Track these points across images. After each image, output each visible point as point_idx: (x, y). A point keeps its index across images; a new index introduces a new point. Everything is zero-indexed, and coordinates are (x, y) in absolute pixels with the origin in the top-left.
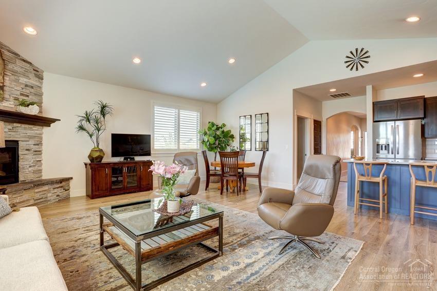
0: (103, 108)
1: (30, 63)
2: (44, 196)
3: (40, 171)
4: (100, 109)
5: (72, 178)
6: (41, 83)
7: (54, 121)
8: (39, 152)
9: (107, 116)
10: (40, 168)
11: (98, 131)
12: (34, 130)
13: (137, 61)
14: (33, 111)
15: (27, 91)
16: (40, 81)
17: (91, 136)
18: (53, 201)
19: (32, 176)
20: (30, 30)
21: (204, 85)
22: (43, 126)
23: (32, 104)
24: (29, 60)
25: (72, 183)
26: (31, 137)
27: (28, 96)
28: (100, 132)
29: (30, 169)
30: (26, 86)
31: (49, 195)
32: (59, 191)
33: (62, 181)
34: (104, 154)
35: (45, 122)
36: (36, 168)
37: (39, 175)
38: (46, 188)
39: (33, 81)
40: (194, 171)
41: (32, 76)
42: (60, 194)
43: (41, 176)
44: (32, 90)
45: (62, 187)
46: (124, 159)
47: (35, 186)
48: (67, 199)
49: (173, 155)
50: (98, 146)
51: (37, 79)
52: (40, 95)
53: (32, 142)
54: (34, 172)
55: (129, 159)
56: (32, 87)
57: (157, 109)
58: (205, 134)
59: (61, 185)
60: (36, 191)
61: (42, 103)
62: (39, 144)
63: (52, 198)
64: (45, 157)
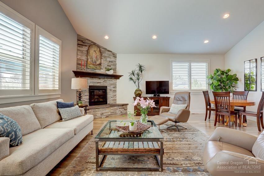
0: (140, 67)
1: (111, 51)
2: (115, 111)
3: (116, 100)
4: (139, 68)
5: (128, 104)
6: (116, 59)
7: (120, 76)
8: (115, 91)
9: (143, 72)
10: (115, 98)
11: (139, 80)
12: (113, 81)
13: (155, 37)
14: (111, 72)
15: (110, 64)
16: (115, 58)
17: (135, 83)
18: (119, 114)
19: (112, 102)
20: (107, 37)
21: (206, 42)
22: (116, 79)
23: (111, 69)
24: (110, 50)
25: (128, 106)
26: (111, 84)
27: (110, 66)
28: (140, 80)
29: (111, 99)
30: (110, 62)
31: (117, 111)
32: (122, 110)
33: (123, 105)
34: (142, 93)
35: (117, 77)
36: (114, 98)
37: (115, 102)
38: (116, 108)
39: (112, 59)
40: (186, 105)
41: (112, 57)
42: (122, 111)
43: (116, 102)
44: (112, 63)
45: (123, 108)
46: (154, 95)
47: (110, 106)
48: (126, 114)
49: (174, 94)
50: (139, 88)
51: (114, 58)
52: (115, 65)
53: (112, 86)
54: (113, 100)
55: (157, 96)
56: (112, 62)
57: (174, 64)
58: (212, 78)
59: (123, 107)
60: (111, 108)
61: (116, 68)
62: (115, 87)
63: (118, 113)
64: (118, 93)
